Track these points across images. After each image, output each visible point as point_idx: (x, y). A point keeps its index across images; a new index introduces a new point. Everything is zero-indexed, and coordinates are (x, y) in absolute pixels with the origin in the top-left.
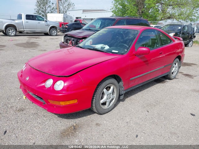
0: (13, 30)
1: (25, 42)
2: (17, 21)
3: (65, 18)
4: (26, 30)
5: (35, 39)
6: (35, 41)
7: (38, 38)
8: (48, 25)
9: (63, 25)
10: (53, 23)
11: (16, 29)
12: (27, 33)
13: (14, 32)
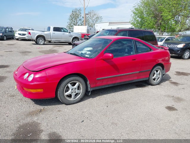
0: (42, 40)
1: (48, 49)
2: (46, 33)
3: (89, 30)
4: (53, 40)
5: (58, 47)
6: (56, 49)
7: (60, 47)
8: (71, 36)
9: (85, 36)
10: (76, 35)
11: (45, 39)
12: (55, 43)
13: (43, 42)
